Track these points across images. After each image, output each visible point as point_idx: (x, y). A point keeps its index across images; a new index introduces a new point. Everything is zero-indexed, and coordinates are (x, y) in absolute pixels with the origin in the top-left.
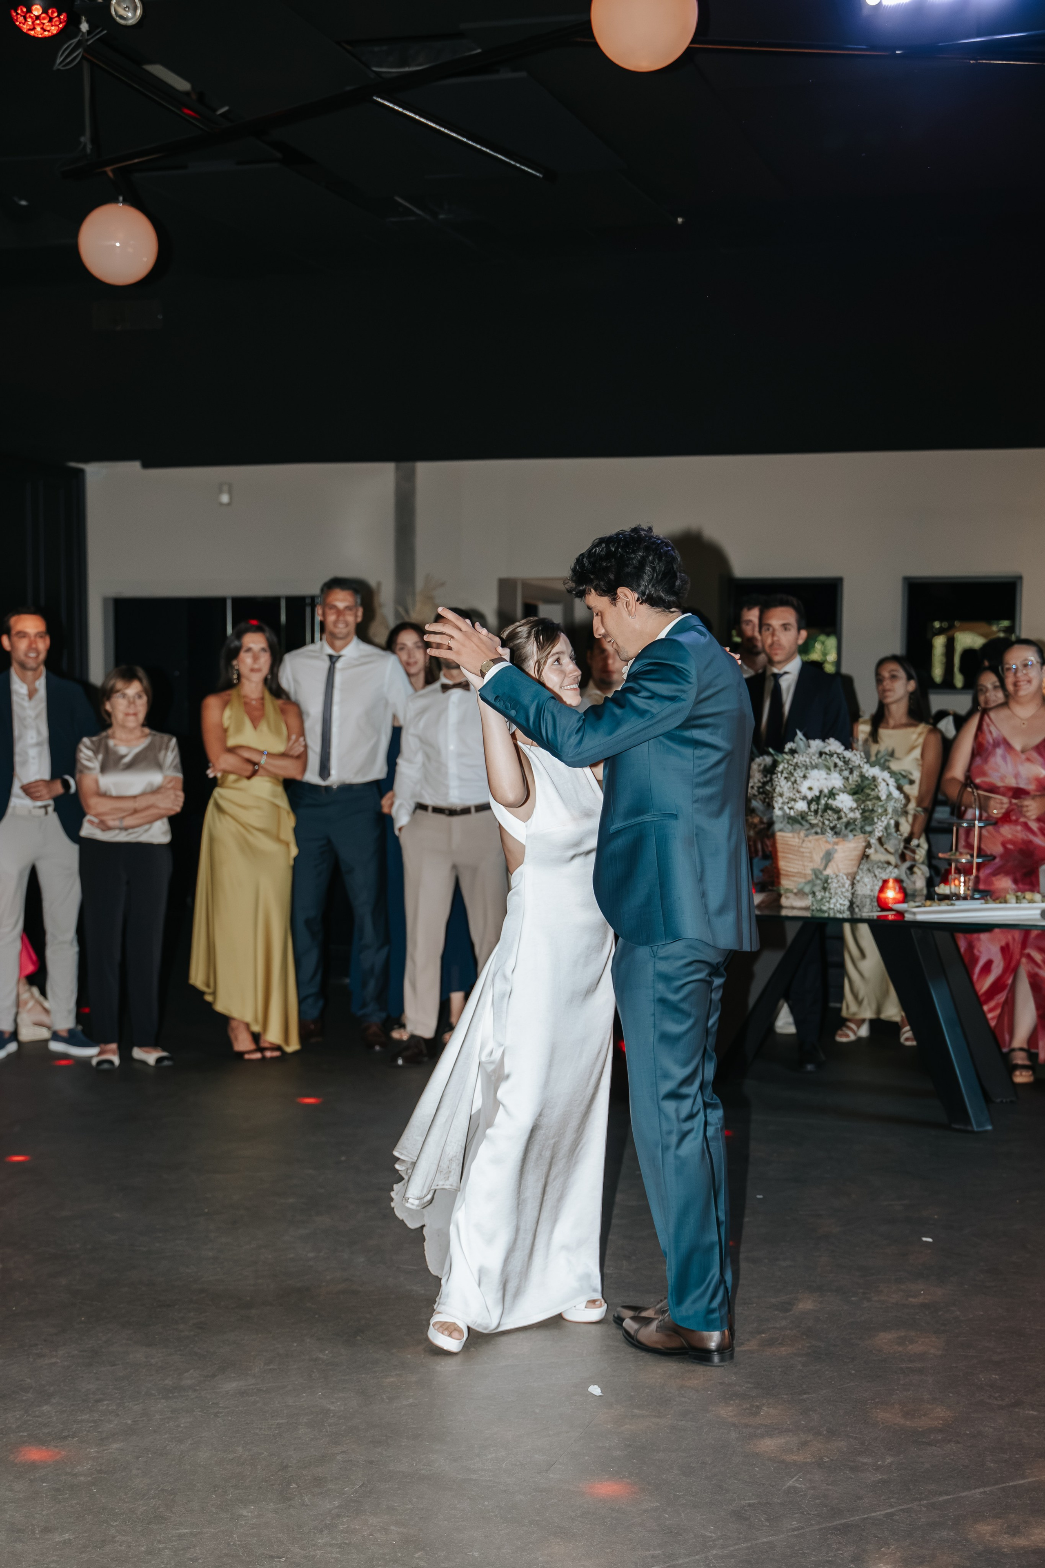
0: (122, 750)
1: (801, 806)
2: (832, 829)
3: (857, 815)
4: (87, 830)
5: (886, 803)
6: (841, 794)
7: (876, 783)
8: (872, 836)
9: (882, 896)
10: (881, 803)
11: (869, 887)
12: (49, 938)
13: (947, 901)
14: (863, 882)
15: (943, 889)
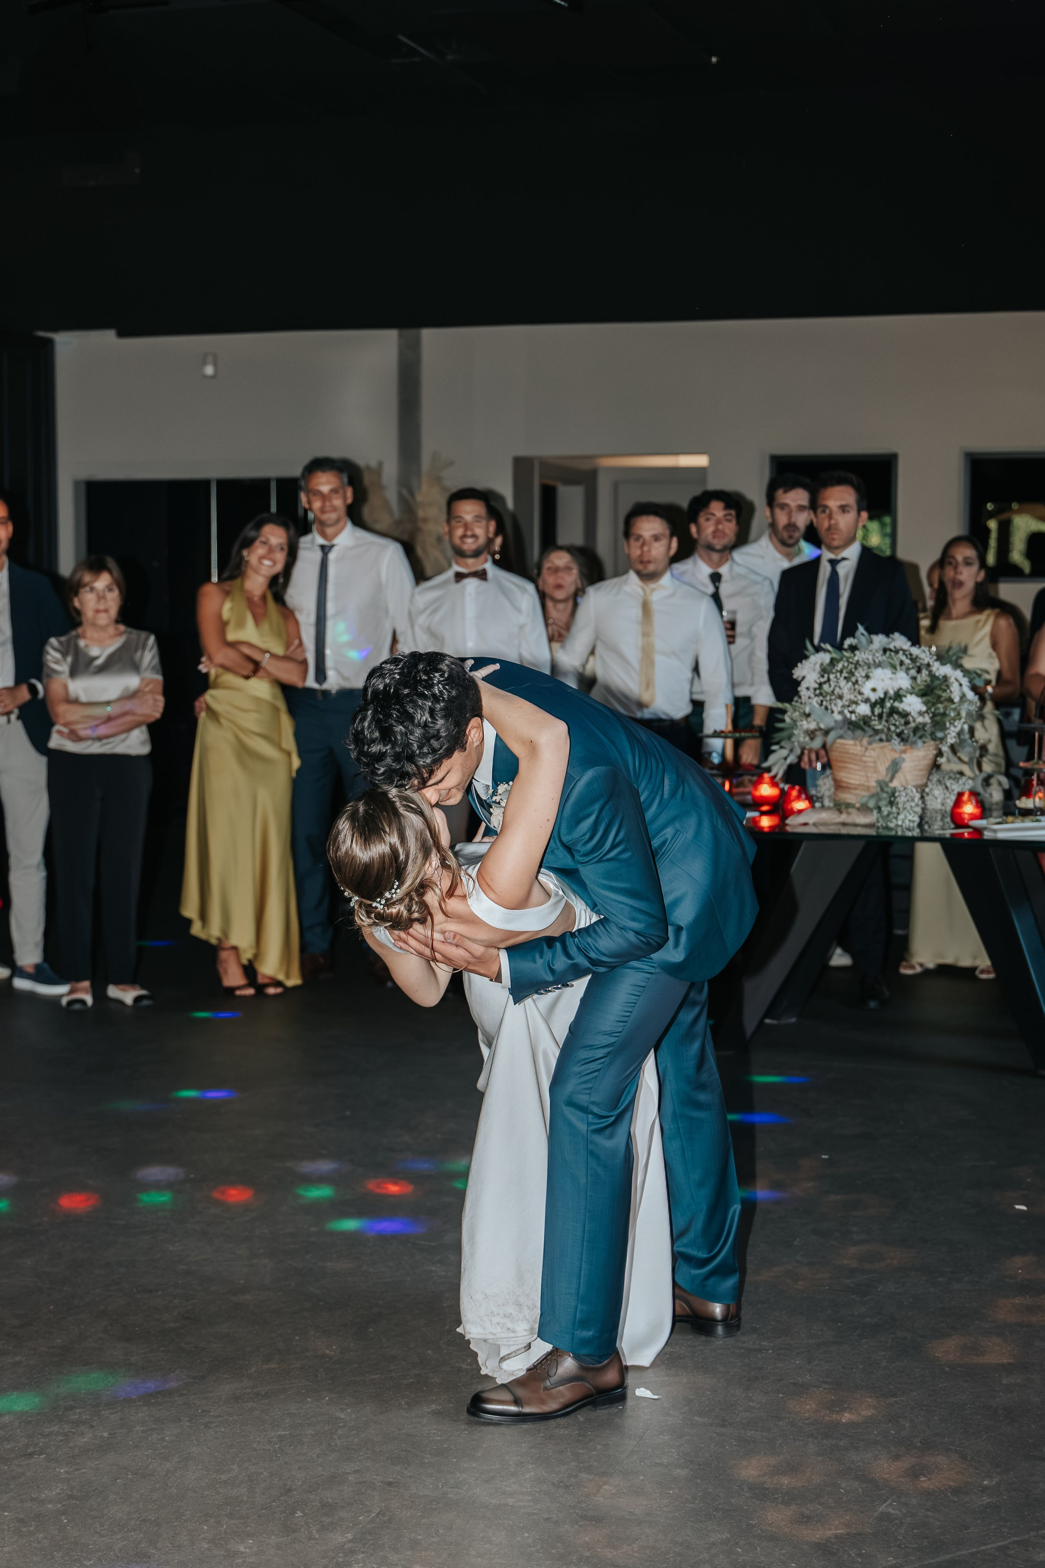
0: (94, 651)
1: (864, 709)
2: (899, 735)
3: (927, 719)
4: (56, 742)
5: (959, 705)
6: (909, 696)
7: (948, 683)
8: (944, 743)
9: (959, 810)
10: (953, 706)
11: (939, 800)
12: (13, 861)
13: (1031, 817)
14: (933, 795)
15: (1025, 803)
